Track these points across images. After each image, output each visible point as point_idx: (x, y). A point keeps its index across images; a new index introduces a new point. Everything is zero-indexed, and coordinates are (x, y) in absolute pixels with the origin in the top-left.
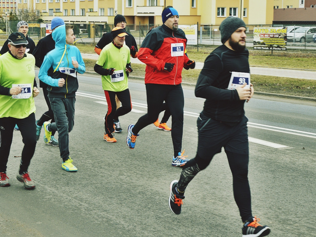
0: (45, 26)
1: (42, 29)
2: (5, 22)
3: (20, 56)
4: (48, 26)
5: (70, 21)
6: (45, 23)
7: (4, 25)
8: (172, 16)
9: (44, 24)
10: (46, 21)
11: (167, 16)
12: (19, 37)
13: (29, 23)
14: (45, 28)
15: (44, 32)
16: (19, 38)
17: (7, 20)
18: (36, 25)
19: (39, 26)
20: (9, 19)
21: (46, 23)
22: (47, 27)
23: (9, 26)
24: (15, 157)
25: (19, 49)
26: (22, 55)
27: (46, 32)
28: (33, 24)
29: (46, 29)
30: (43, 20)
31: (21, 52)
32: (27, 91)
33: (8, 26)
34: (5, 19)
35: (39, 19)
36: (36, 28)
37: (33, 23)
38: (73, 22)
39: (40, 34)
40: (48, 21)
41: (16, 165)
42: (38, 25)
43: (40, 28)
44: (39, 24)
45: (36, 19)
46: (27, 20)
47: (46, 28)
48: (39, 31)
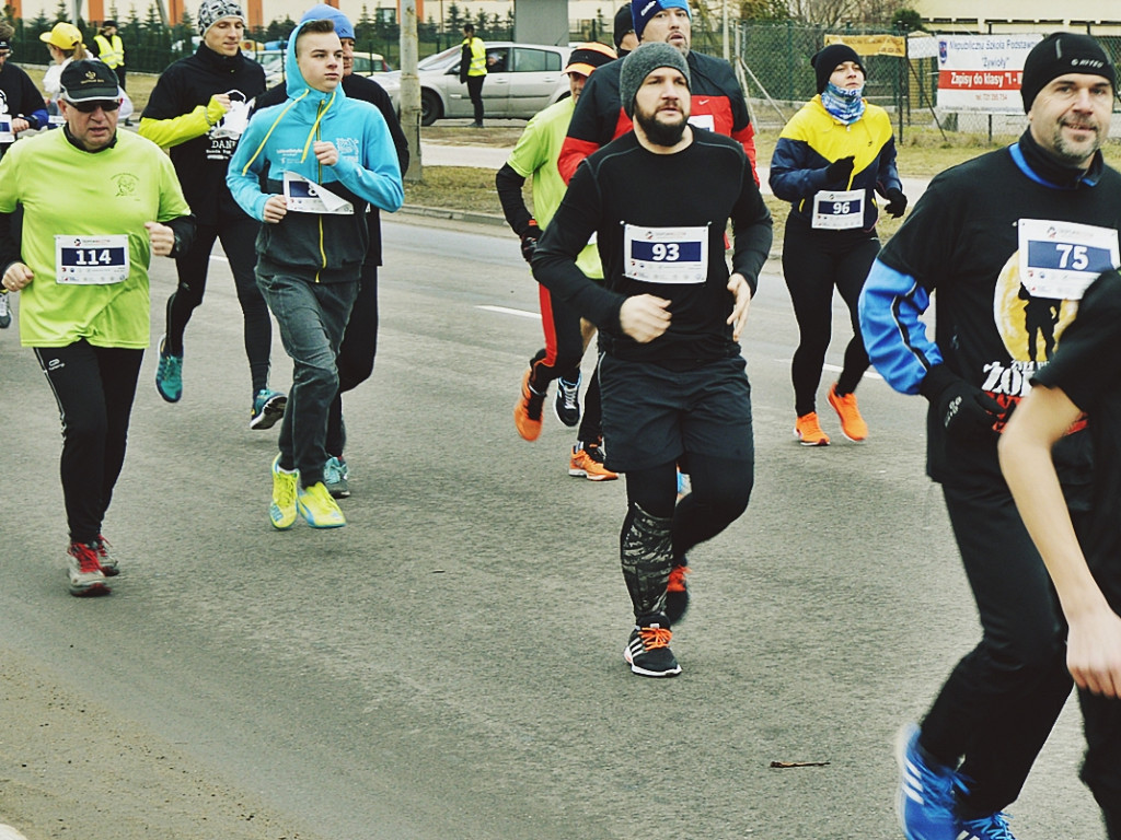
0: (936, 53)
1: (915, 65)
2: (714, 28)
3: (94, 139)
4: (948, 49)
5: (1067, 22)
6: (932, 33)
7: (708, 43)
8: (660, 13)
9: (929, 38)
10: (937, 21)
11: (643, 13)
12: (91, 75)
13: (847, 33)
14: (934, 60)
15: (928, 83)
16: (88, 78)
17: (726, 17)
18: (884, 45)
19: (903, 47)
20: (737, 13)
21: (940, 32)
22: (943, 54)
23: (737, 53)
24: (774, 765)
25: (89, 118)
26: (102, 135)
27: (939, 83)
28: (866, 41)
29: (941, 67)
30: (922, 16)
31: (98, 126)
32: (108, 260)
33: (732, 49)
34: (717, 13)
35: (899, 10)
36: (883, 58)
37: (871, 33)
38: (1089, 24)
39: (905, 91)
40: (948, 21)
41: (784, 813)
42: (893, 46)
43: (904, 61)
44: (901, 39)
45: (884, 14)
46: (835, 19)
47: (939, 59)
48: (904, 78)
